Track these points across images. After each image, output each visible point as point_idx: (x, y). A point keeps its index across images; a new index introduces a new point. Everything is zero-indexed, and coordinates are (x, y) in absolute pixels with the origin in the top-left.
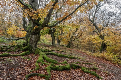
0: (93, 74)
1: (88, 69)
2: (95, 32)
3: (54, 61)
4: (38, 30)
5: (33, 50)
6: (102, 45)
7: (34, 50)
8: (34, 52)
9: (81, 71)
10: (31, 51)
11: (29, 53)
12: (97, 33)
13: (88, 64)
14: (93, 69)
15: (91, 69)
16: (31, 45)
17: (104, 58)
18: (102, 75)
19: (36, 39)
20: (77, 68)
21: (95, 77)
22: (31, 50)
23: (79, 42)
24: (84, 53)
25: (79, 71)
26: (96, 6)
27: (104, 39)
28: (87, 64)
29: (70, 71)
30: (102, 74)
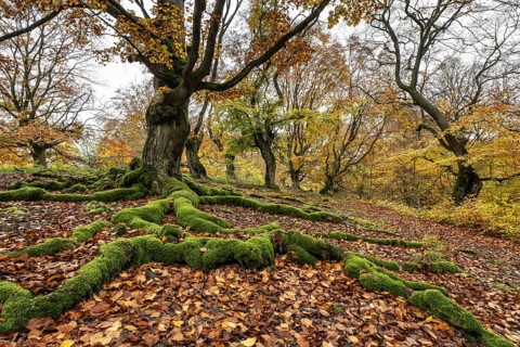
0: (426, 306)
1: (395, 268)
2: (425, 127)
3: (209, 219)
4: (171, 105)
5: (155, 182)
6: (460, 178)
7: (160, 183)
8: (158, 190)
9: (342, 276)
10: (149, 186)
11: (135, 195)
12: (434, 132)
13: (394, 244)
14: (426, 270)
15: (411, 269)
16: (150, 166)
17: (476, 226)
18: (494, 310)
19: (171, 143)
20: (319, 257)
21: (443, 325)
22: (150, 182)
23: (365, 176)
24: (382, 208)
25: (325, 279)
26: (422, 30)
27: (464, 152)
28: (387, 243)
29: (264, 273)
30: (491, 305)
